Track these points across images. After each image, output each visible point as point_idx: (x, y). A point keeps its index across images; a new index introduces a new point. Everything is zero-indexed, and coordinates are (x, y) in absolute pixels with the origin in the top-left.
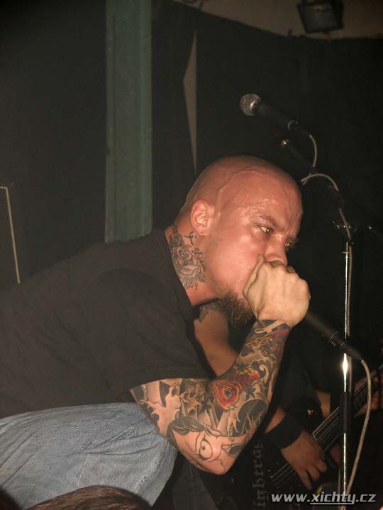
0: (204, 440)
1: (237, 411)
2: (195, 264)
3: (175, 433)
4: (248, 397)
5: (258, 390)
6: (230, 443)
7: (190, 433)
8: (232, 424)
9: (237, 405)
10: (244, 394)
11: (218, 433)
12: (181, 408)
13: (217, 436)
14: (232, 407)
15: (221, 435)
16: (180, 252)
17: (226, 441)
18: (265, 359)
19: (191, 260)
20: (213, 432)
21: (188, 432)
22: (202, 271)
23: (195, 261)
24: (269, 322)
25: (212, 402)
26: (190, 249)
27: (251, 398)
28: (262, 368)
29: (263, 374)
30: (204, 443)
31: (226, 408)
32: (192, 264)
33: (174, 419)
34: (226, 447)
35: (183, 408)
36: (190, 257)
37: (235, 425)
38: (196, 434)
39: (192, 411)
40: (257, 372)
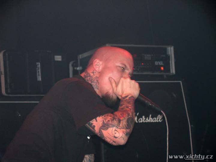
0: (115, 130)
1: (126, 120)
2: (95, 82)
3: (102, 130)
4: (128, 116)
5: (131, 114)
6: (125, 131)
7: (109, 128)
8: (125, 124)
9: (125, 118)
10: (127, 115)
11: (121, 128)
12: (103, 121)
13: (120, 129)
14: (124, 119)
15: (122, 128)
16: (89, 79)
17: (124, 130)
18: (130, 105)
19: (94, 81)
20: (119, 127)
21: (108, 128)
22: (98, 85)
23: (95, 81)
24: (126, 97)
25: (117, 117)
26: (93, 77)
27: (129, 117)
28: (130, 108)
29: (131, 109)
30: (115, 132)
31: (122, 119)
32: (94, 83)
33: (101, 125)
34: (124, 132)
35: (104, 120)
36: (93, 80)
37: (126, 125)
38: (112, 128)
39: (109, 121)
40: (128, 109)
